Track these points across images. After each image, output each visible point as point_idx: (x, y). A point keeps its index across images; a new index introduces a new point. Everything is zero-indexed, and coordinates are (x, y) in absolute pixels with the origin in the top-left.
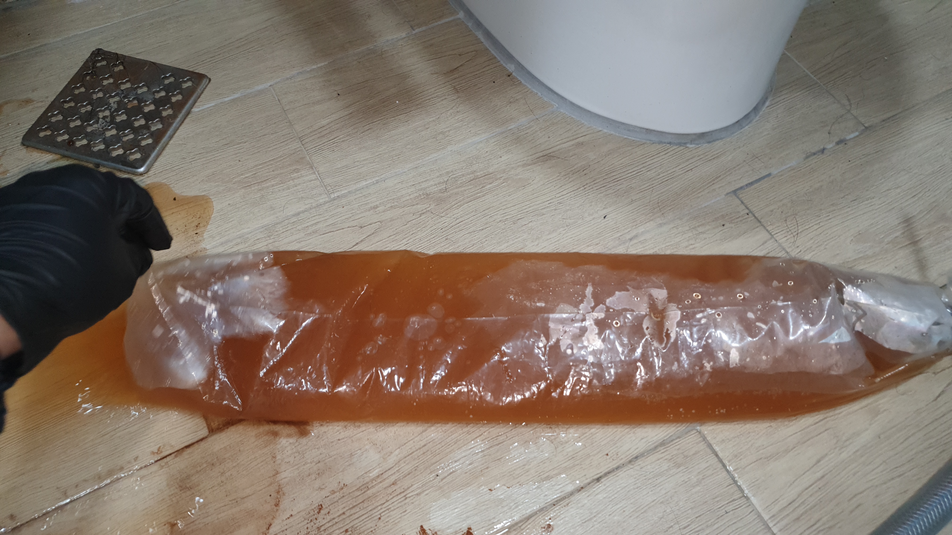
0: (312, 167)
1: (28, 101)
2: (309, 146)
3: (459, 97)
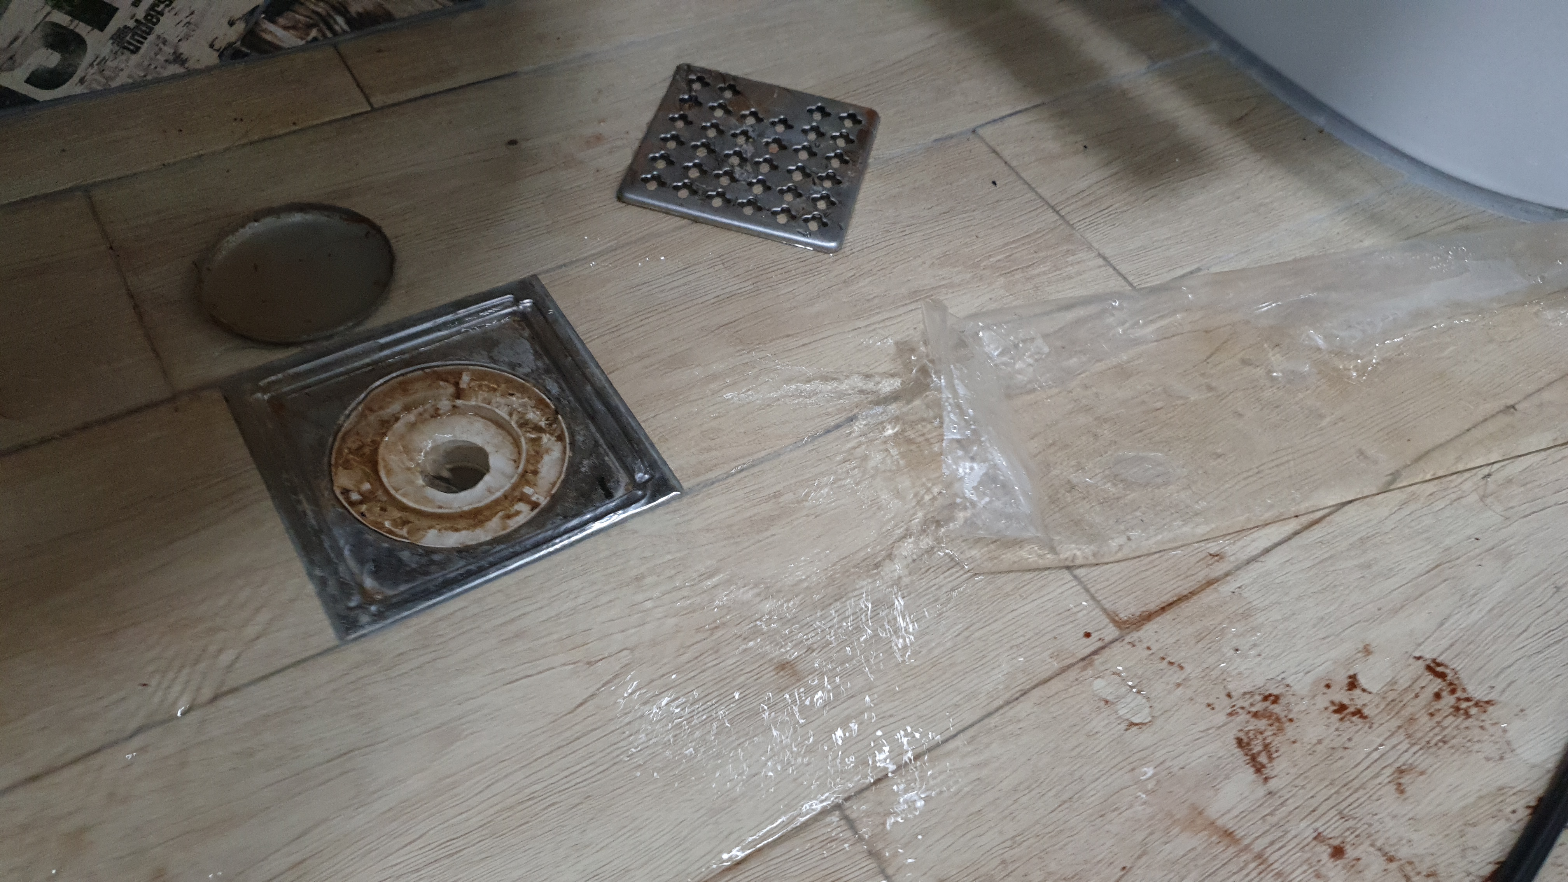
0: (1090, 248)
1: (599, 138)
2: (1073, 219)
3: (1264, 157)
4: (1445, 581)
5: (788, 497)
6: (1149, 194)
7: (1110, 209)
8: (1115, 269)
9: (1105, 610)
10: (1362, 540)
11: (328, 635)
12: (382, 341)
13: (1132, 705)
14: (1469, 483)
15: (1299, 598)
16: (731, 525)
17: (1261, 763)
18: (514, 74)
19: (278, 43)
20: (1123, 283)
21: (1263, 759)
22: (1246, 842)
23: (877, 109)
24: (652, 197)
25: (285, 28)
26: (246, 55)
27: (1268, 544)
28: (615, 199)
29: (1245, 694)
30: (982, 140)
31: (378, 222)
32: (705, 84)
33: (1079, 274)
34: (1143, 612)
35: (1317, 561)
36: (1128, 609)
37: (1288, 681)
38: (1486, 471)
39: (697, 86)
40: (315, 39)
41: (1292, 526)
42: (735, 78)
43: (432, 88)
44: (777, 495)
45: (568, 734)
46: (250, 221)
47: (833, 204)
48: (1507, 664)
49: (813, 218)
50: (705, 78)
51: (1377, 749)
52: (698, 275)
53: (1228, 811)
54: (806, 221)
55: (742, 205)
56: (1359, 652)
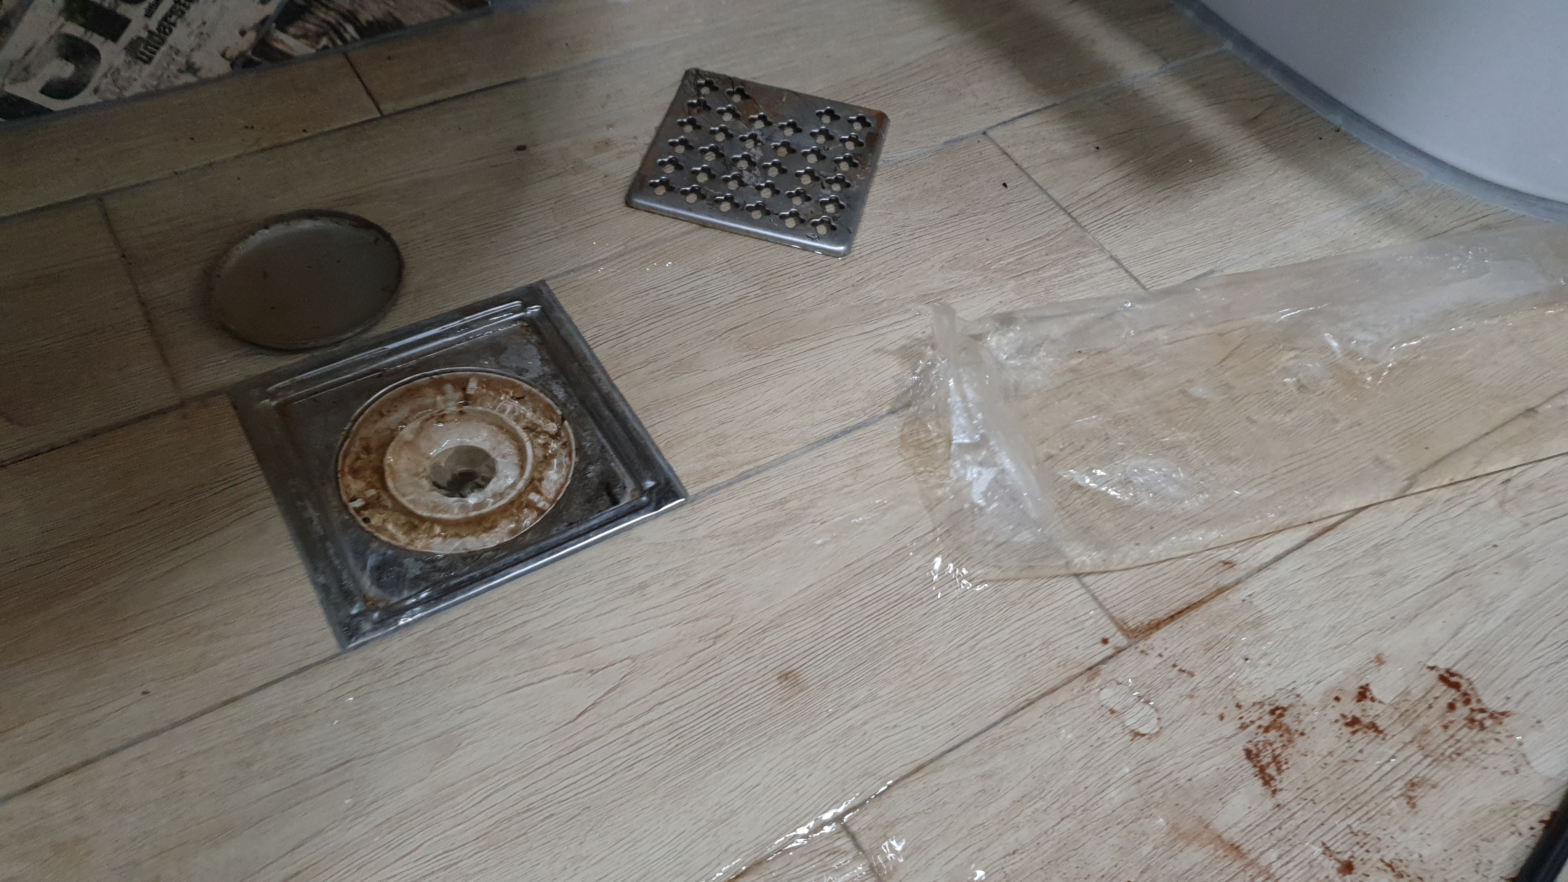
0: (1102, 249)
1: (607, 143)
2: (1085, 220)
3: (1279, 157)
4: (1460, 589)
5: (794, 504)
6: (1162, 195)
7: (1122, 211)
8: (1127, 271)
9: (1112, 618)
10: (1376, 547)
11: (330, 643)
12: (390, 347)
13: (1141, 714)
14: (1488, 488)
15: (1311, 607)
16: (737, 532)
17: (1269, 775)
18: (524, 80)
19: (289, 51)
20: (1134, 284)
21: (1272, 770)
22: (1252, 856)
23: (885, 112)
24: (660, 202)
25: (296, 37)
26: (258, 63)
27: (1280, 551)
28: (624, 204)
29: (1254, 704)
30: (993, 142)
31: (387, 229)
32: (714, 89)
33: (1090, 276)
34: (1152, 621)
35: (1331, 568)
36: (1136, 616)
37: (1298, 692)
38: (1505, 476)
39: (705, 91)
40: (326, 47)
41: (1306, 532)
42: (743, 82)
43: (440, 94)
44: (783, 502)
45: (569, 743)
46: (260, 229)
47: (842, 207)
48: (1524, 674)
49: (822, 222)
50: (715, 82)
51: (1388, 761)
52: (705, 280)
53: (1235, 824)
54: (815, 224)
55: (750, 209)
56: (1371, 662)
